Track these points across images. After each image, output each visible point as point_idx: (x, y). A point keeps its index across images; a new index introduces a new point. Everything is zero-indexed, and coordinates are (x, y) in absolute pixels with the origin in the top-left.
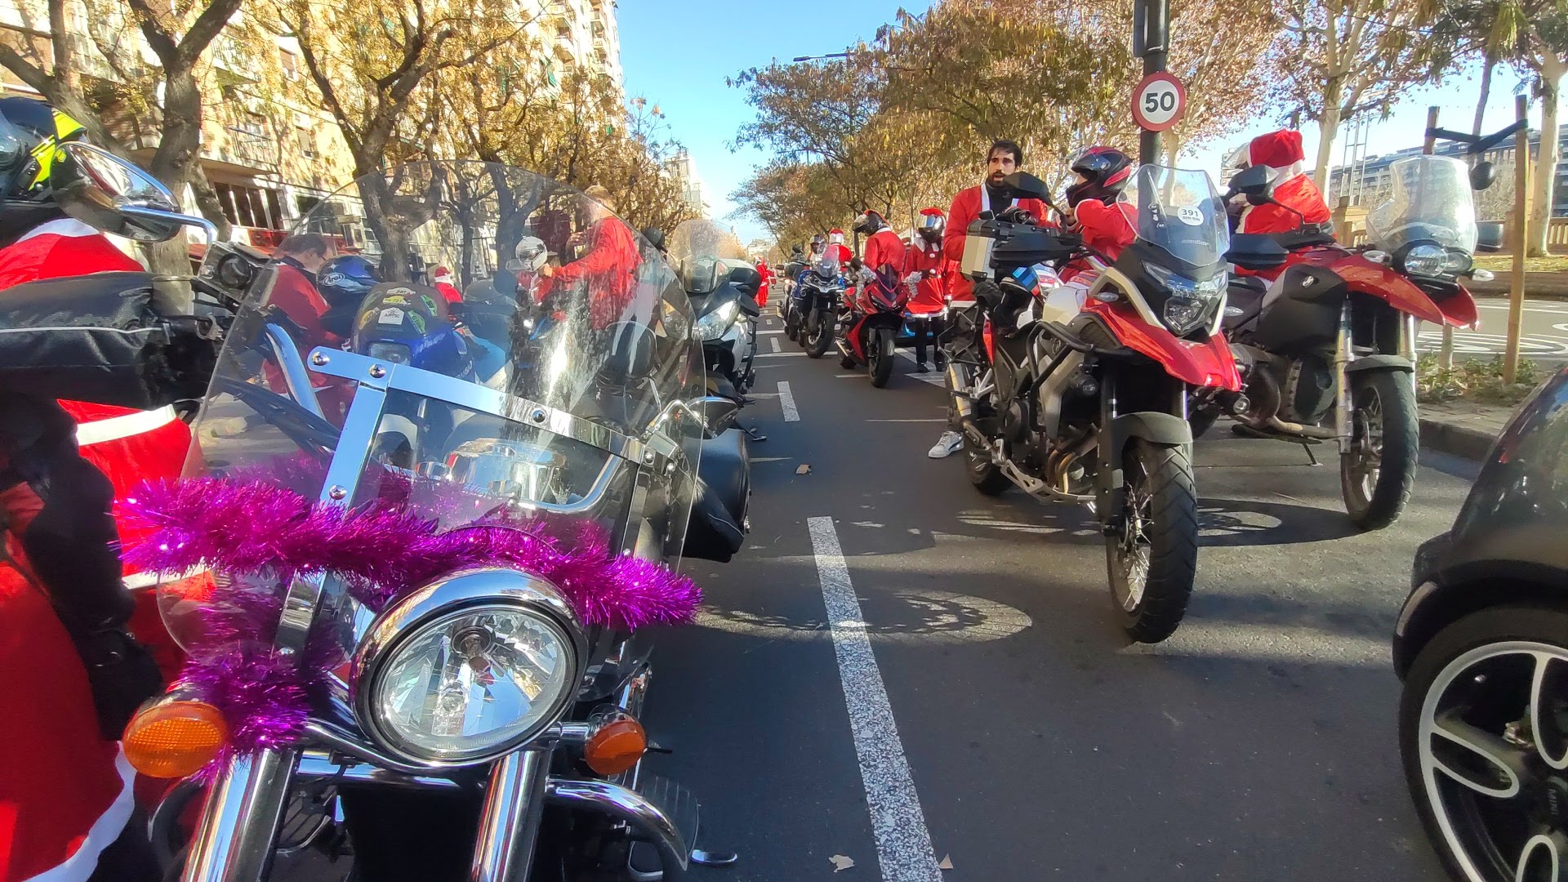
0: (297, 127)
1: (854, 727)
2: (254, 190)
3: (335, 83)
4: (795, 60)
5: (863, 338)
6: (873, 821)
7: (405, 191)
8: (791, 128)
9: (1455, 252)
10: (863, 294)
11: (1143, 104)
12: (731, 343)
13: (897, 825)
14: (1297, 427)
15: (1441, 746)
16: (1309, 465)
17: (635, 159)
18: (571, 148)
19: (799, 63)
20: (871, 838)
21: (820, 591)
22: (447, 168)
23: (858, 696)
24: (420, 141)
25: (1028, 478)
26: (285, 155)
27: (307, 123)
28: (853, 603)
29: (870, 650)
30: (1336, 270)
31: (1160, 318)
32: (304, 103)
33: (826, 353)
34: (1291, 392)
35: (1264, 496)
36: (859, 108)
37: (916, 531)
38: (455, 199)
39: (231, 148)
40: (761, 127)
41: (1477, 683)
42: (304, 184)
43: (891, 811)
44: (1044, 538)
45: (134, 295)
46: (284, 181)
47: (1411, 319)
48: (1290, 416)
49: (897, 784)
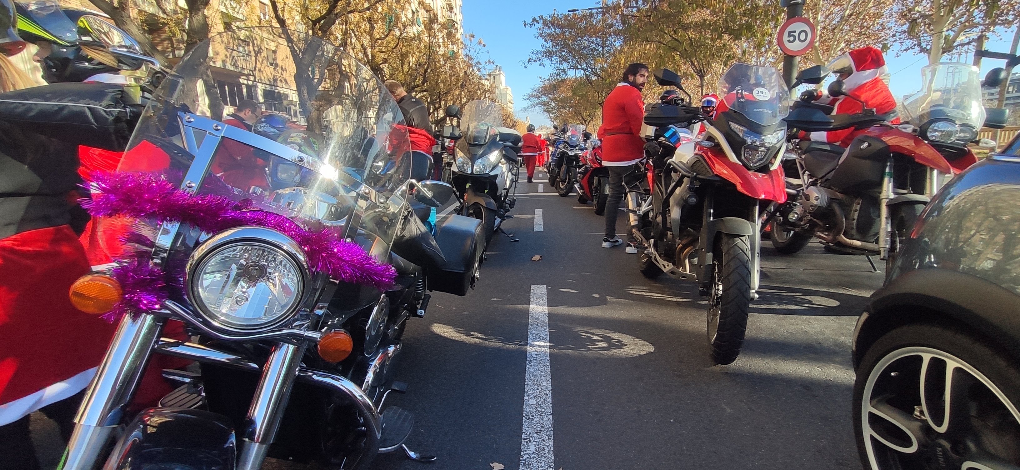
0: (267, 49)
1: (526, 398)
2: (240, 85)
3: (288, 22)
4: (569, 11)
5: (590, 183)
6: (523, 447)
7: (325, 88)
8: (563, 53)
9: (966, 126)
10: (591, 155)
11: (786, 38)
12: (496, 176)
13: (536, 451)
14: (858, 243)
15: (874, 420)
16: (871, 272)
17: (465, 72)
18: (426, 63)
19: (570, 13)
20: (519, 455)
21: (527, 324)
22: (350, 74)
23: (533, 383)
24: (336, 58)
25: (666, 263)
26: (258, 65)
27: (272, 46)
28: (545, 332)
29: (548, 358)
30: (885, 139)
31: (738, 157)
32: (270, 34)
33: (570, 194)
34: (854, 219)
35: (832, 288)
36: (608, 42)
37: (597, 296)
38: (354, 93)
39: (228, 60)
40: (545, 53)
41: (892, 376)
42: (268, 83)
43: (535, 443)
44: (678, 304)
45: (113, 92)
46: (257, 80)
47: (935, 172)
48: (853, 235)
49: (543, 429)
